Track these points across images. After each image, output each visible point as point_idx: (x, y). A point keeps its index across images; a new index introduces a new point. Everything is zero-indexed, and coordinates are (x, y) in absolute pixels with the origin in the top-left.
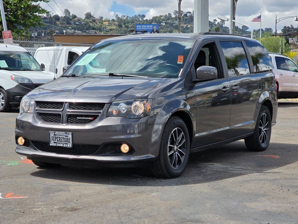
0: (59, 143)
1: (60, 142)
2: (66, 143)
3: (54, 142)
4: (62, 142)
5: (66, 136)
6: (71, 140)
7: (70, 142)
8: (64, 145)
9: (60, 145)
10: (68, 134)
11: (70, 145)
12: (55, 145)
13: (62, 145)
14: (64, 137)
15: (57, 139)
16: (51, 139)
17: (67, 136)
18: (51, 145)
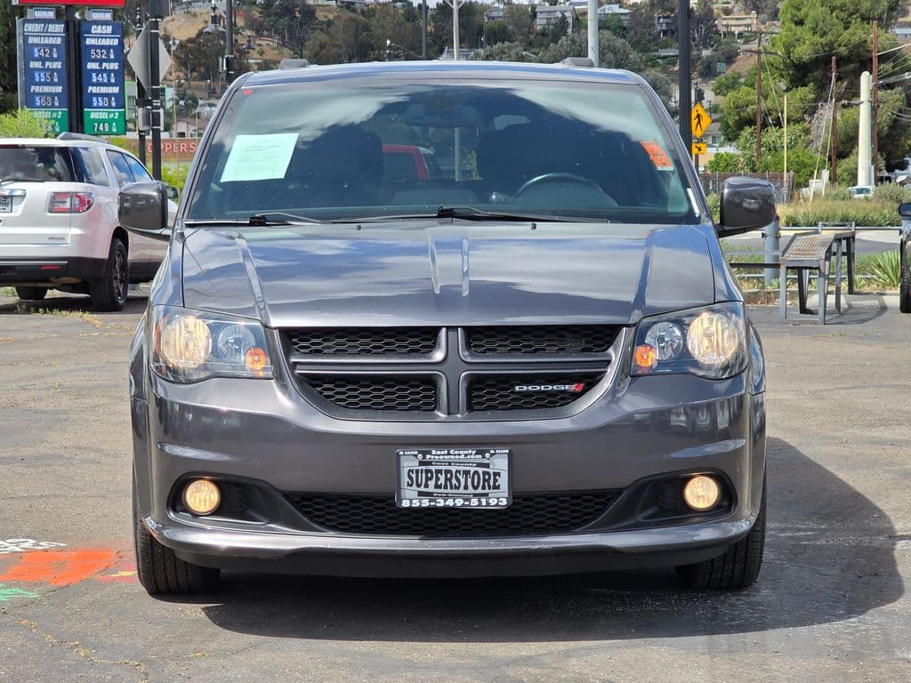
0: (446, 497)
1: (449, 491)
2: (480, 491)
3: (421, 494)
4: (462, 490)
5: (479, 465)
6: (503, 481)
7: (498, 487)
8: (469, 500)
9: (450, 503)
10: (492, 455)
11: (499, 499)
12: (426, 503)
13: (459, 502)
14: (472, 470)
15: (438, 479)
16: (405, 479)
17: (487, 466)
18: (406, 504)
